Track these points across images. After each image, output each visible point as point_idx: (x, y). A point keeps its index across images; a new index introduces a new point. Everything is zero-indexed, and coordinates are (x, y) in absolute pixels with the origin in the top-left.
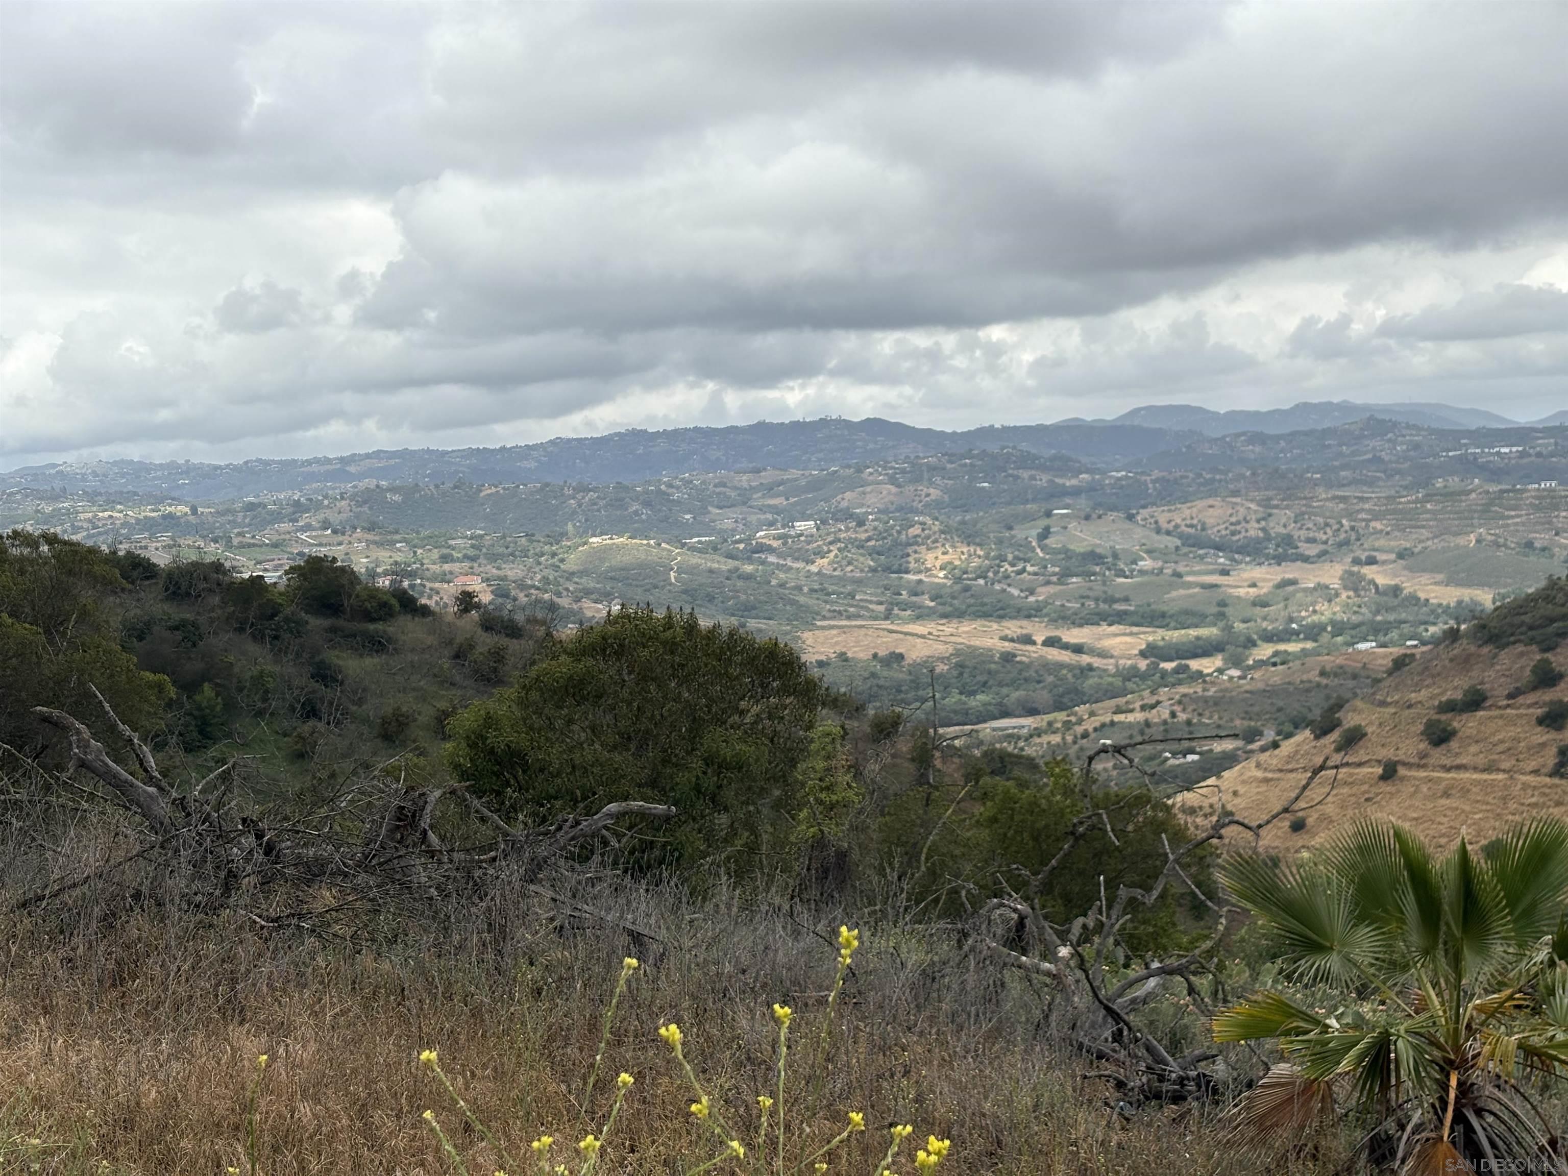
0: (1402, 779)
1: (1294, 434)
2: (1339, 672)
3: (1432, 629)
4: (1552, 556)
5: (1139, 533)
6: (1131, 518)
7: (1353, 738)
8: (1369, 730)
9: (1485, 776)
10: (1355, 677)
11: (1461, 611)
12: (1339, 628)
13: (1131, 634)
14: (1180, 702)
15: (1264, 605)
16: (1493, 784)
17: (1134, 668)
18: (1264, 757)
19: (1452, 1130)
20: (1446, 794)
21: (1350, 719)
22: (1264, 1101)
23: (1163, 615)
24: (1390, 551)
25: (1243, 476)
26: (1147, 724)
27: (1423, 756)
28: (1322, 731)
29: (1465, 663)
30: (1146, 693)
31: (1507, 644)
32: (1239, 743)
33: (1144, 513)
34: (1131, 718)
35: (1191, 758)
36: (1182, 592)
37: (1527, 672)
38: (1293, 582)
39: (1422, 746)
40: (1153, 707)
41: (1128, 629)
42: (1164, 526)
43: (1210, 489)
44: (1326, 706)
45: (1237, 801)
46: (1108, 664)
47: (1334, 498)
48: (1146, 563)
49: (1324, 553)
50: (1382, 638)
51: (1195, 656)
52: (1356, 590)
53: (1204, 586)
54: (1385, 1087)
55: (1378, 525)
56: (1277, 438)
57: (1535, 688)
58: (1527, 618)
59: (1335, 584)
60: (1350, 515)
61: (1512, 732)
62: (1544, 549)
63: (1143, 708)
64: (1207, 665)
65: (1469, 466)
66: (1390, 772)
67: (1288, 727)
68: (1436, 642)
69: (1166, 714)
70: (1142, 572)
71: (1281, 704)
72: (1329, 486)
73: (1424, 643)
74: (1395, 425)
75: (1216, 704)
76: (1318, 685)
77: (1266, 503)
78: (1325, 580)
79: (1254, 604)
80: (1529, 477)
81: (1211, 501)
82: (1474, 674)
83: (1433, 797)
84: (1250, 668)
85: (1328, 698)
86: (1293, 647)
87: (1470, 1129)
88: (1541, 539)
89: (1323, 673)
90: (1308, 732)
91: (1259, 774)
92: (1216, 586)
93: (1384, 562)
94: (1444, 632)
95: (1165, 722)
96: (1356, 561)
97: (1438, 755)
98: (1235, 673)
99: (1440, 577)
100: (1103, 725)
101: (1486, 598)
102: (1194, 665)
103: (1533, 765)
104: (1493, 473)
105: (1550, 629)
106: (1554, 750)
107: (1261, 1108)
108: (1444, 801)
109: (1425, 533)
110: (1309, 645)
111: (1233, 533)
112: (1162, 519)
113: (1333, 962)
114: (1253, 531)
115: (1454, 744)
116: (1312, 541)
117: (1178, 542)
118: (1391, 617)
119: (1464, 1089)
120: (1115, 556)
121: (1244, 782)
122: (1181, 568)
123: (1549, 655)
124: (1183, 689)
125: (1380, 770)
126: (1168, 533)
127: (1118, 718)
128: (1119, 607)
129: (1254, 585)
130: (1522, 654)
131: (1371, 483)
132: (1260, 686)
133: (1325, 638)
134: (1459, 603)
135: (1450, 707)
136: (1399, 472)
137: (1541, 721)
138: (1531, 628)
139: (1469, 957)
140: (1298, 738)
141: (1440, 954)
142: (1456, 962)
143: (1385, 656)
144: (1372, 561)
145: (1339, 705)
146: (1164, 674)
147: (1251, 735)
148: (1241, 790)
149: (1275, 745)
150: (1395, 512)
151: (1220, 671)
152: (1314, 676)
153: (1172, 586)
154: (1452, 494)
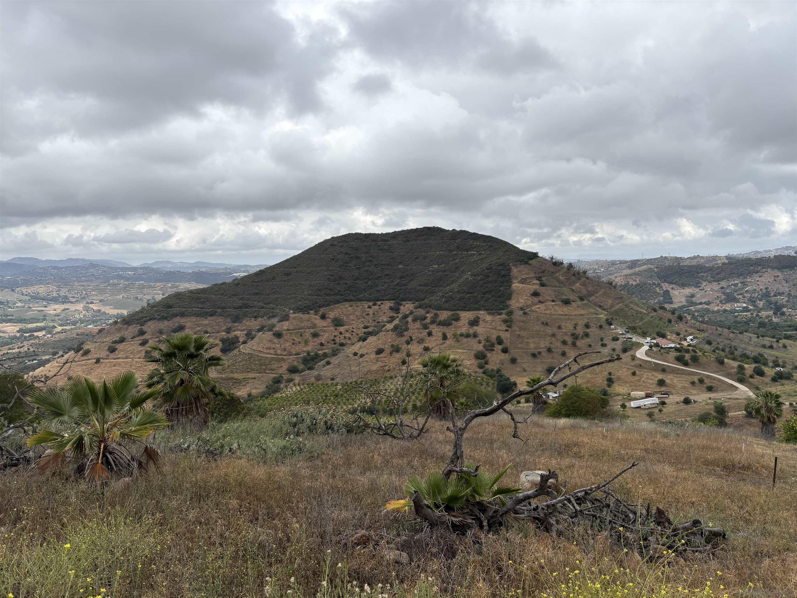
0: (101, 363)
1: (67, 267)
2: (82, 334)
3: (110, 321)
4: (143, 301)
5: (16, 295)
6: (13, 291)
7: (87, 352)
8: (92, 350)
9: (125, 360)
10: (87, 335)
11: (118, 316)
12: (82, 321)
13: (14, 326)
14: (31, 345)
15: (58, 316)
16: (128, 362)
17: (15, 336)
18: (58, 360)
19: (102, 459)
20: (114, 366)
21: (86, 347)
22: (43, 462)
23: (25, 320)
24: (98, 300)
25: (51, 279)
26: (20, 352)
27: (108, 356)
28: (77, 351)
29: (119, 330)
30: (19, 343)
31: (131, 324)
32: (51, 356)
33: (18, 289)
34: (14, 351)
35: (34, 362)
36: (31, 313)
37: (137, 332)
38: (68, 309)
39: (107, 353)
40: (21, 347)
41: (13, 324)
42: (25, 293)
43: (40, 282)
44: (78, 344)
45: (50, 373)
46: (6, 335)
47: (80, 285)
48: (19, 304)
49: (77, 301)
50: (95, 324)
51: (36, 331)
52: (87, 311)
53: (39, 311)
54: (81, 451)
55: (94, 293)
56: (62, 268)
57: (139, 336)
58: (136, 317)
59: (81, 309)
60: (85, 290)
61: (133, 348)
62: (140, 299)
63: (18, 348)
64: (40, 334)
65: (120, 277)
66: (98, 361)
67: (66, 351)
68: (111, 325)
69: (26, 349)
70: (17, 307)
71: (64, 344)
72: (79, 282)
73: (107, 325)
74: (98, 265)
75: (43, 345)
76: (76, 338)
77: (59, 286)
78: (78, 308)
79: (55, 316)
80: (136, 280)
81: (40, 286)
82: (122, 333)
83: (110, 367)
84: (54, 334)
85: (79, 341)
86: (68, 328)
87: (107, 458)
88: (140, 296)
89: (77, 335)
90: (73, 352)
91: (57, 365)
92: (43, 311)
93: (96, 303)
94: (113, 322)
95: (26, 352)
96: (87, 303)
97: (112, 355)
98: (49, 336)
99: (112, 307)
100: (4, 354)
101: (125, 312)
102: (36, 334)
103: (139, 356)
104: (128, 279)
105: (143, 320)
106: (144, 352)
107: (42, 463)
108: (113, 368)
109: (108, 295)
110: (73, 327)
111: (48, 295)
112: (24, 292)
113: (66, 418)
114: (55, 294)
115: (116, 352)
116: (74, 297)
117: (30, 298)
118: (98, 318)
119: (105, 447)
120: (8, 302)
121: (52, 367)
122: (31, 306)
123: (143, 327)
124: (32, 341)
125: (95, 361)
126: (26, 295)
127: (9, 351)
128: (9, 317)
129: (55, 310)
130: (135, 327)
131: (91, 281)
132: (58, 339)
133: (78, 325)
134: (118, 314)
135: (115, 342)
136: (100, 278)
137: (140, 344)
138: (137, 320)
139: (107, 412)
140: (70, 353)
141: (98, 411)
142: (103, 413)
143: (96, 329)
144: (92, 303)
145: (83, 343)
146: (25, 337)
147: (54, 354)
148: (51, 370)
149: (62, 356)
150: (99, 289)
151: (44, 335)
152: (75, 336)
153: (27, 311)
154: (116, 284)
